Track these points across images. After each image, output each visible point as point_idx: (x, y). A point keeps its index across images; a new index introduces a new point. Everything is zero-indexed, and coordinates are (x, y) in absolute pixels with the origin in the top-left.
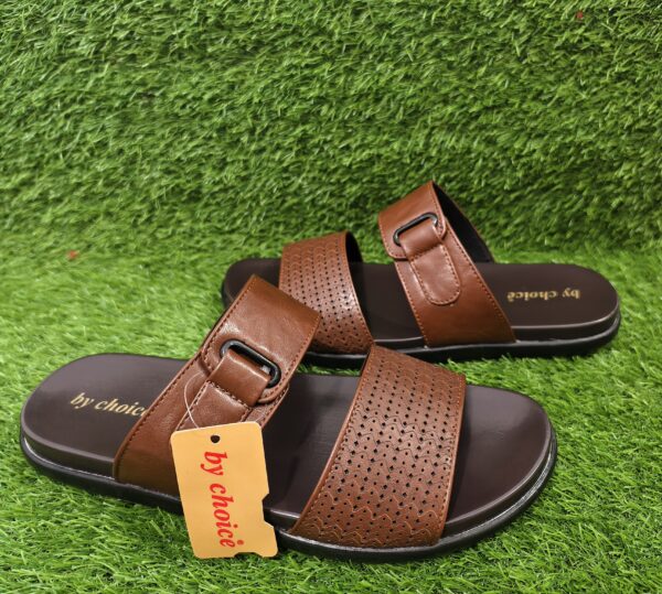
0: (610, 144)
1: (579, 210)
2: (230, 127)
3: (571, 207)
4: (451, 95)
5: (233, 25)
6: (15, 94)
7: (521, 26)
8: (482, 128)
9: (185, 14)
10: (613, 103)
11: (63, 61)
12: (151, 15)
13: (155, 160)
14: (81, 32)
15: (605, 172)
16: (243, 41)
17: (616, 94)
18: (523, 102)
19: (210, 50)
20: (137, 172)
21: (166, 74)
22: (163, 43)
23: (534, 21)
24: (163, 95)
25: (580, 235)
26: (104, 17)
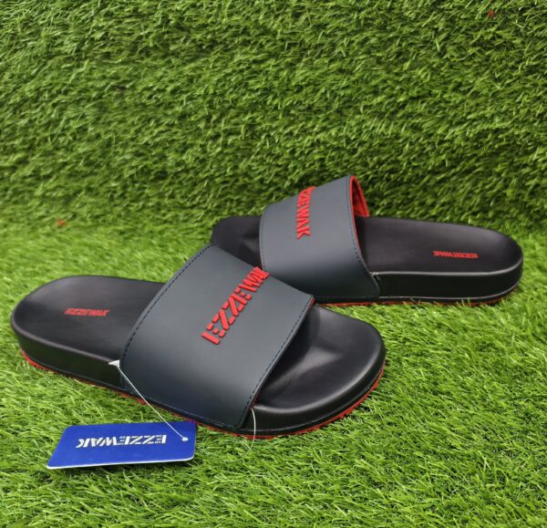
0: (523, 131)
1: (499, 191)
2: (190, 115)
3: (491, 188)
4: (381, 87)
5: (191, 27)
6: (12, 86)
7: (441, 26)
8: (409, 115)
9: (151, 17)
10: (526, 94)
11: (50, 58)
12: (123, 18)
13: (127, 144)
14: (65, 34)
15: (521, 156)
16: (200, 40)
17: (528, 86)
18: (444, 92)
19: (172, 48)
20: (111, 154)
21: (136, 69)
22: (134, 42)
23: (452, 20)
24: (133, 87)
25: (501, 215)
26: (84, 21)
